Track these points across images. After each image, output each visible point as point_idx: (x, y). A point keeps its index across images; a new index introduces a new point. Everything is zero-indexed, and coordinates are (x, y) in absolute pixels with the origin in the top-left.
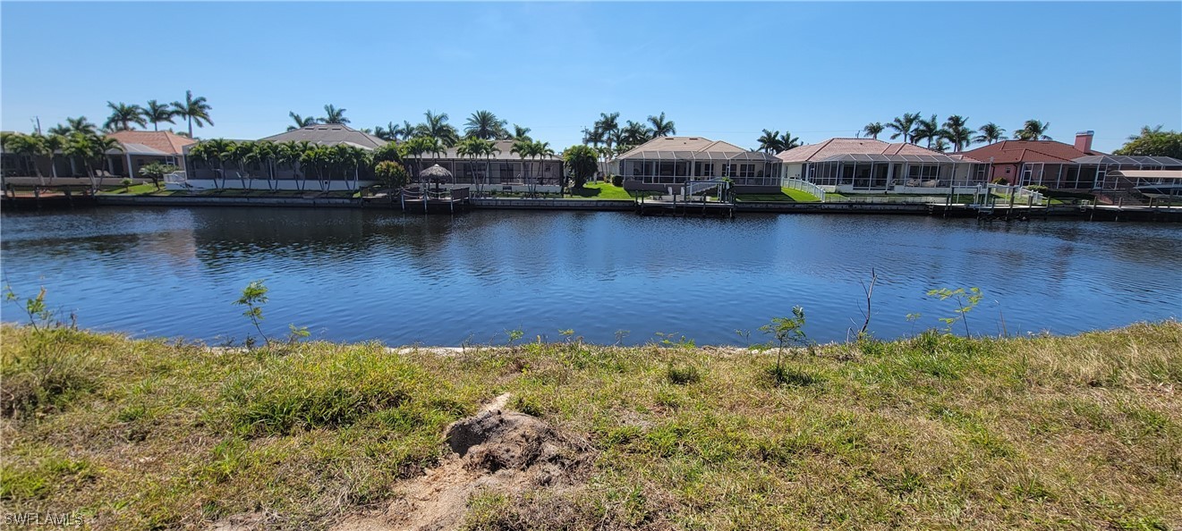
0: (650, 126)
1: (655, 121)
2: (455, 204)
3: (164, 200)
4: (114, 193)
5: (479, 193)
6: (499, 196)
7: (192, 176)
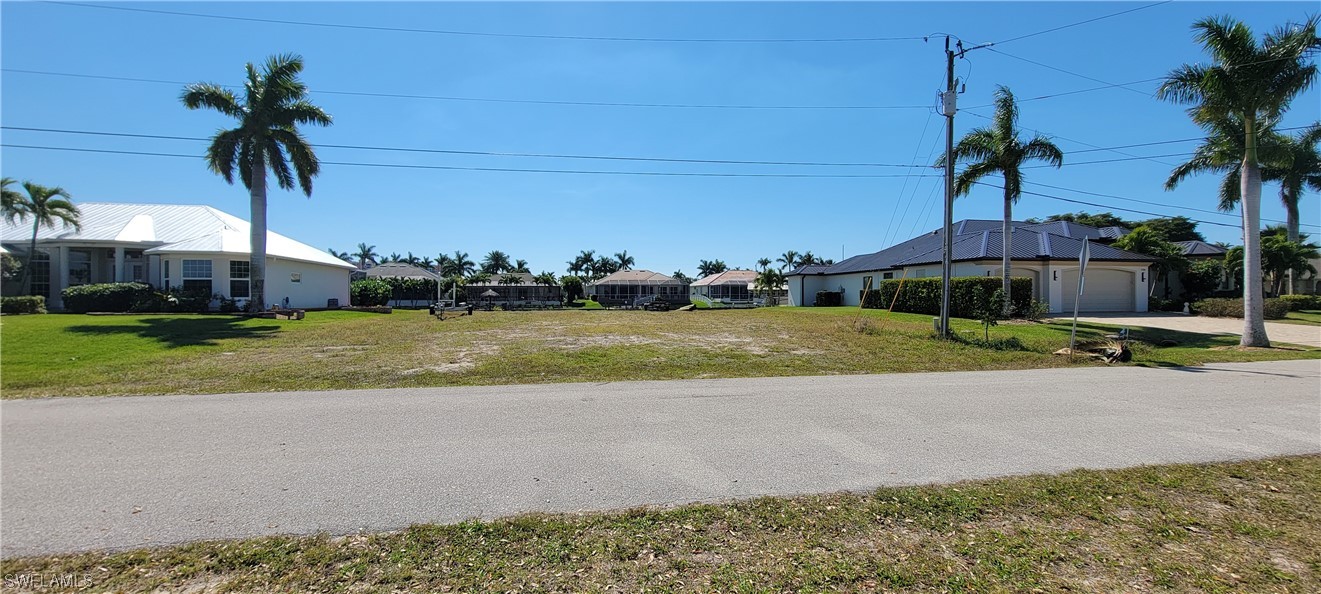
0: (616, 259)
1: (620, 257)
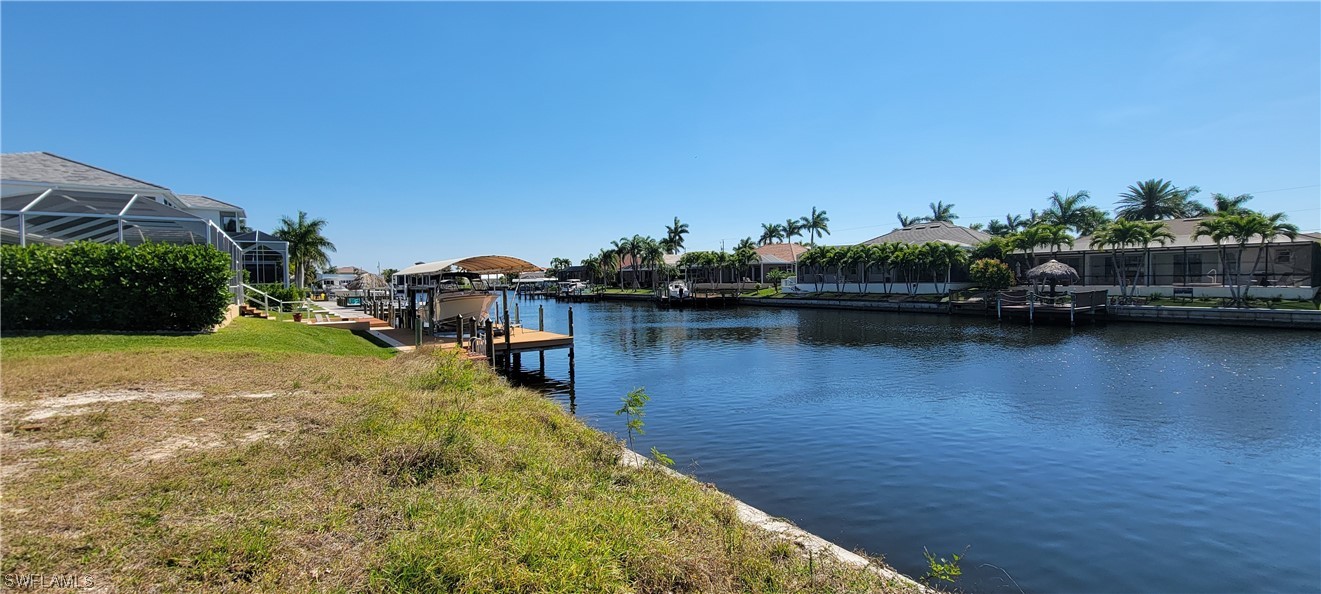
2: (1077, 314)
3: (779, 301)
4: (749, 295)
5: (1126, 299)
6: (1165, 303)
7: (801, 280)
